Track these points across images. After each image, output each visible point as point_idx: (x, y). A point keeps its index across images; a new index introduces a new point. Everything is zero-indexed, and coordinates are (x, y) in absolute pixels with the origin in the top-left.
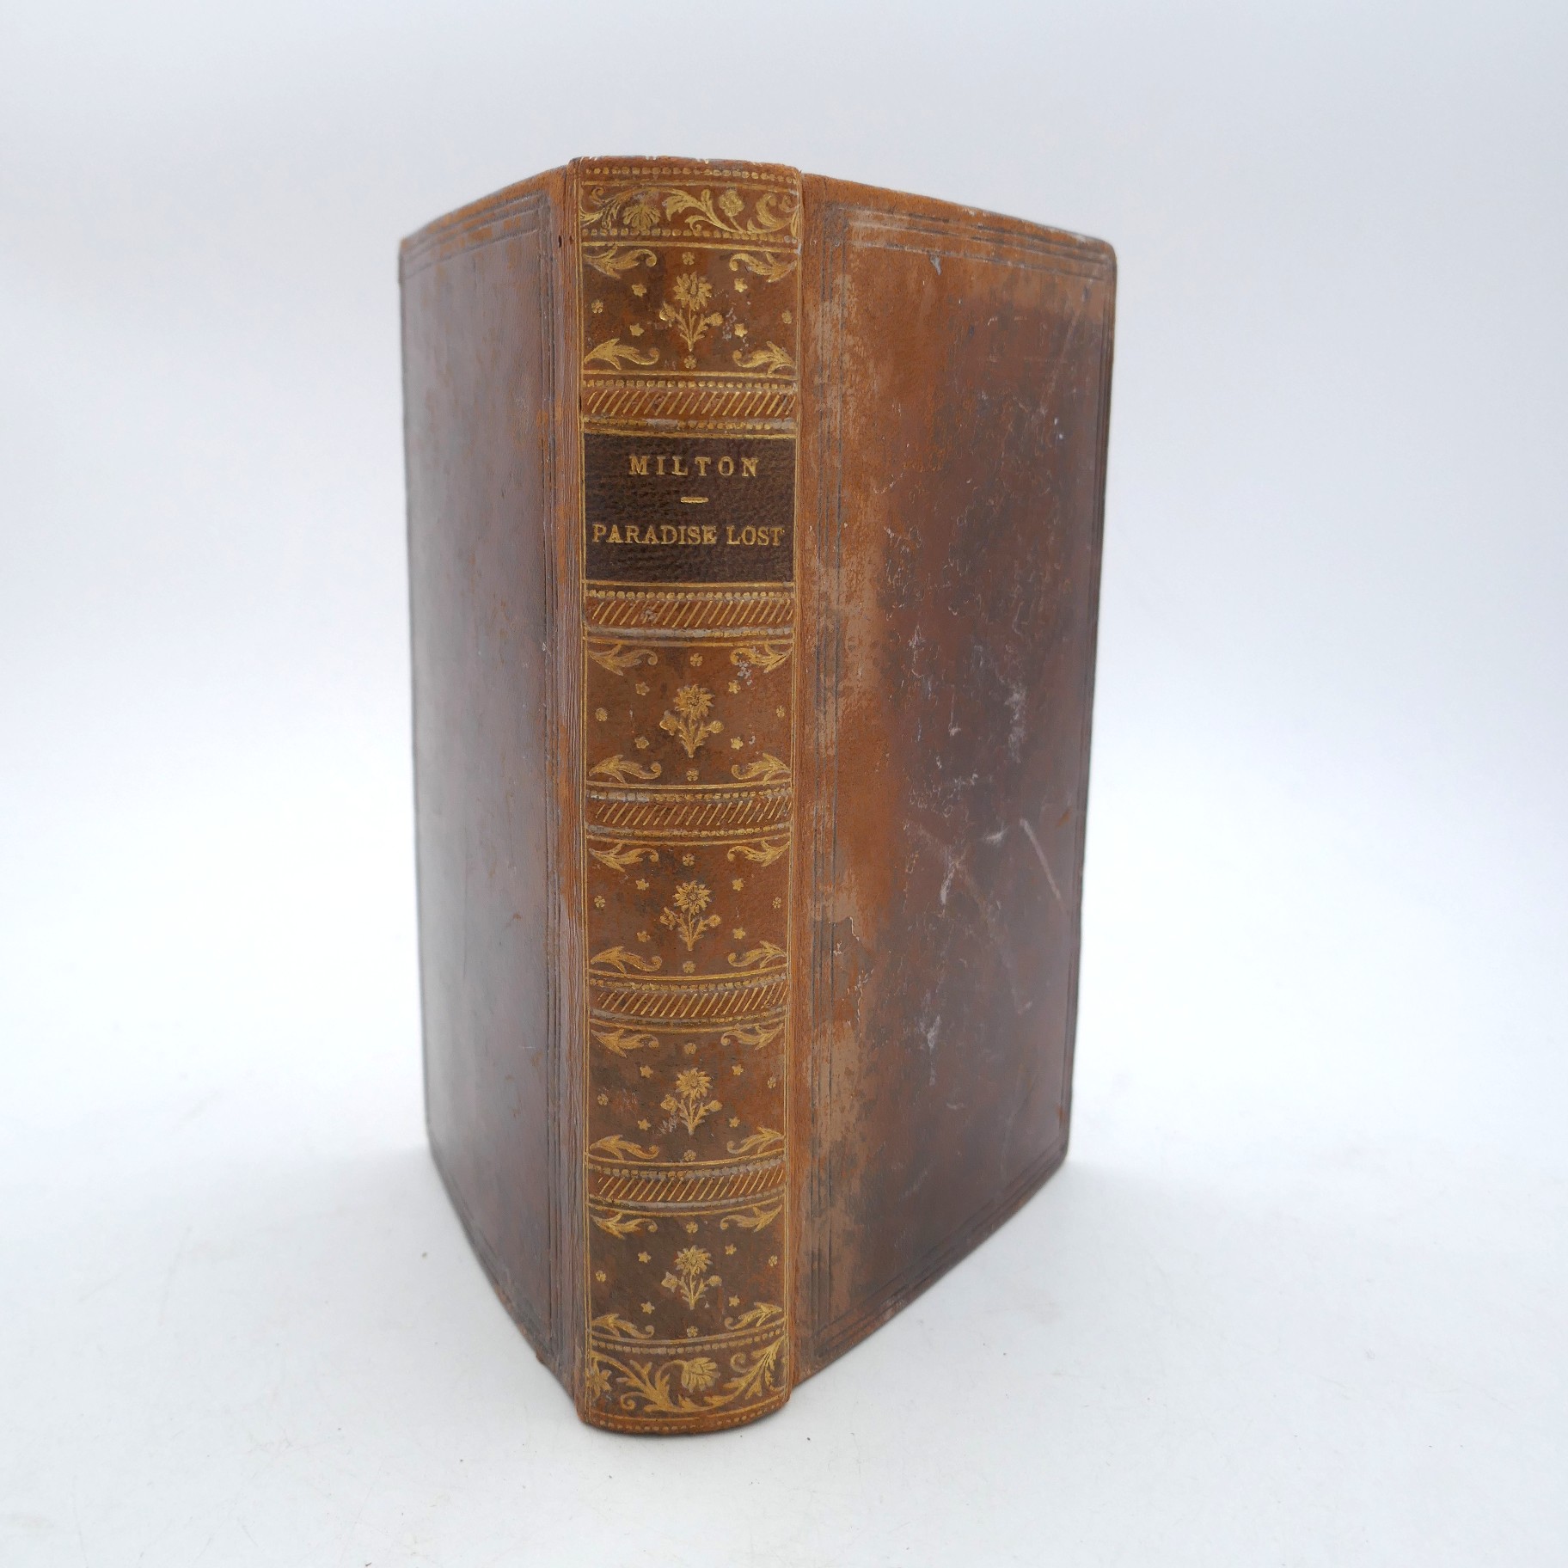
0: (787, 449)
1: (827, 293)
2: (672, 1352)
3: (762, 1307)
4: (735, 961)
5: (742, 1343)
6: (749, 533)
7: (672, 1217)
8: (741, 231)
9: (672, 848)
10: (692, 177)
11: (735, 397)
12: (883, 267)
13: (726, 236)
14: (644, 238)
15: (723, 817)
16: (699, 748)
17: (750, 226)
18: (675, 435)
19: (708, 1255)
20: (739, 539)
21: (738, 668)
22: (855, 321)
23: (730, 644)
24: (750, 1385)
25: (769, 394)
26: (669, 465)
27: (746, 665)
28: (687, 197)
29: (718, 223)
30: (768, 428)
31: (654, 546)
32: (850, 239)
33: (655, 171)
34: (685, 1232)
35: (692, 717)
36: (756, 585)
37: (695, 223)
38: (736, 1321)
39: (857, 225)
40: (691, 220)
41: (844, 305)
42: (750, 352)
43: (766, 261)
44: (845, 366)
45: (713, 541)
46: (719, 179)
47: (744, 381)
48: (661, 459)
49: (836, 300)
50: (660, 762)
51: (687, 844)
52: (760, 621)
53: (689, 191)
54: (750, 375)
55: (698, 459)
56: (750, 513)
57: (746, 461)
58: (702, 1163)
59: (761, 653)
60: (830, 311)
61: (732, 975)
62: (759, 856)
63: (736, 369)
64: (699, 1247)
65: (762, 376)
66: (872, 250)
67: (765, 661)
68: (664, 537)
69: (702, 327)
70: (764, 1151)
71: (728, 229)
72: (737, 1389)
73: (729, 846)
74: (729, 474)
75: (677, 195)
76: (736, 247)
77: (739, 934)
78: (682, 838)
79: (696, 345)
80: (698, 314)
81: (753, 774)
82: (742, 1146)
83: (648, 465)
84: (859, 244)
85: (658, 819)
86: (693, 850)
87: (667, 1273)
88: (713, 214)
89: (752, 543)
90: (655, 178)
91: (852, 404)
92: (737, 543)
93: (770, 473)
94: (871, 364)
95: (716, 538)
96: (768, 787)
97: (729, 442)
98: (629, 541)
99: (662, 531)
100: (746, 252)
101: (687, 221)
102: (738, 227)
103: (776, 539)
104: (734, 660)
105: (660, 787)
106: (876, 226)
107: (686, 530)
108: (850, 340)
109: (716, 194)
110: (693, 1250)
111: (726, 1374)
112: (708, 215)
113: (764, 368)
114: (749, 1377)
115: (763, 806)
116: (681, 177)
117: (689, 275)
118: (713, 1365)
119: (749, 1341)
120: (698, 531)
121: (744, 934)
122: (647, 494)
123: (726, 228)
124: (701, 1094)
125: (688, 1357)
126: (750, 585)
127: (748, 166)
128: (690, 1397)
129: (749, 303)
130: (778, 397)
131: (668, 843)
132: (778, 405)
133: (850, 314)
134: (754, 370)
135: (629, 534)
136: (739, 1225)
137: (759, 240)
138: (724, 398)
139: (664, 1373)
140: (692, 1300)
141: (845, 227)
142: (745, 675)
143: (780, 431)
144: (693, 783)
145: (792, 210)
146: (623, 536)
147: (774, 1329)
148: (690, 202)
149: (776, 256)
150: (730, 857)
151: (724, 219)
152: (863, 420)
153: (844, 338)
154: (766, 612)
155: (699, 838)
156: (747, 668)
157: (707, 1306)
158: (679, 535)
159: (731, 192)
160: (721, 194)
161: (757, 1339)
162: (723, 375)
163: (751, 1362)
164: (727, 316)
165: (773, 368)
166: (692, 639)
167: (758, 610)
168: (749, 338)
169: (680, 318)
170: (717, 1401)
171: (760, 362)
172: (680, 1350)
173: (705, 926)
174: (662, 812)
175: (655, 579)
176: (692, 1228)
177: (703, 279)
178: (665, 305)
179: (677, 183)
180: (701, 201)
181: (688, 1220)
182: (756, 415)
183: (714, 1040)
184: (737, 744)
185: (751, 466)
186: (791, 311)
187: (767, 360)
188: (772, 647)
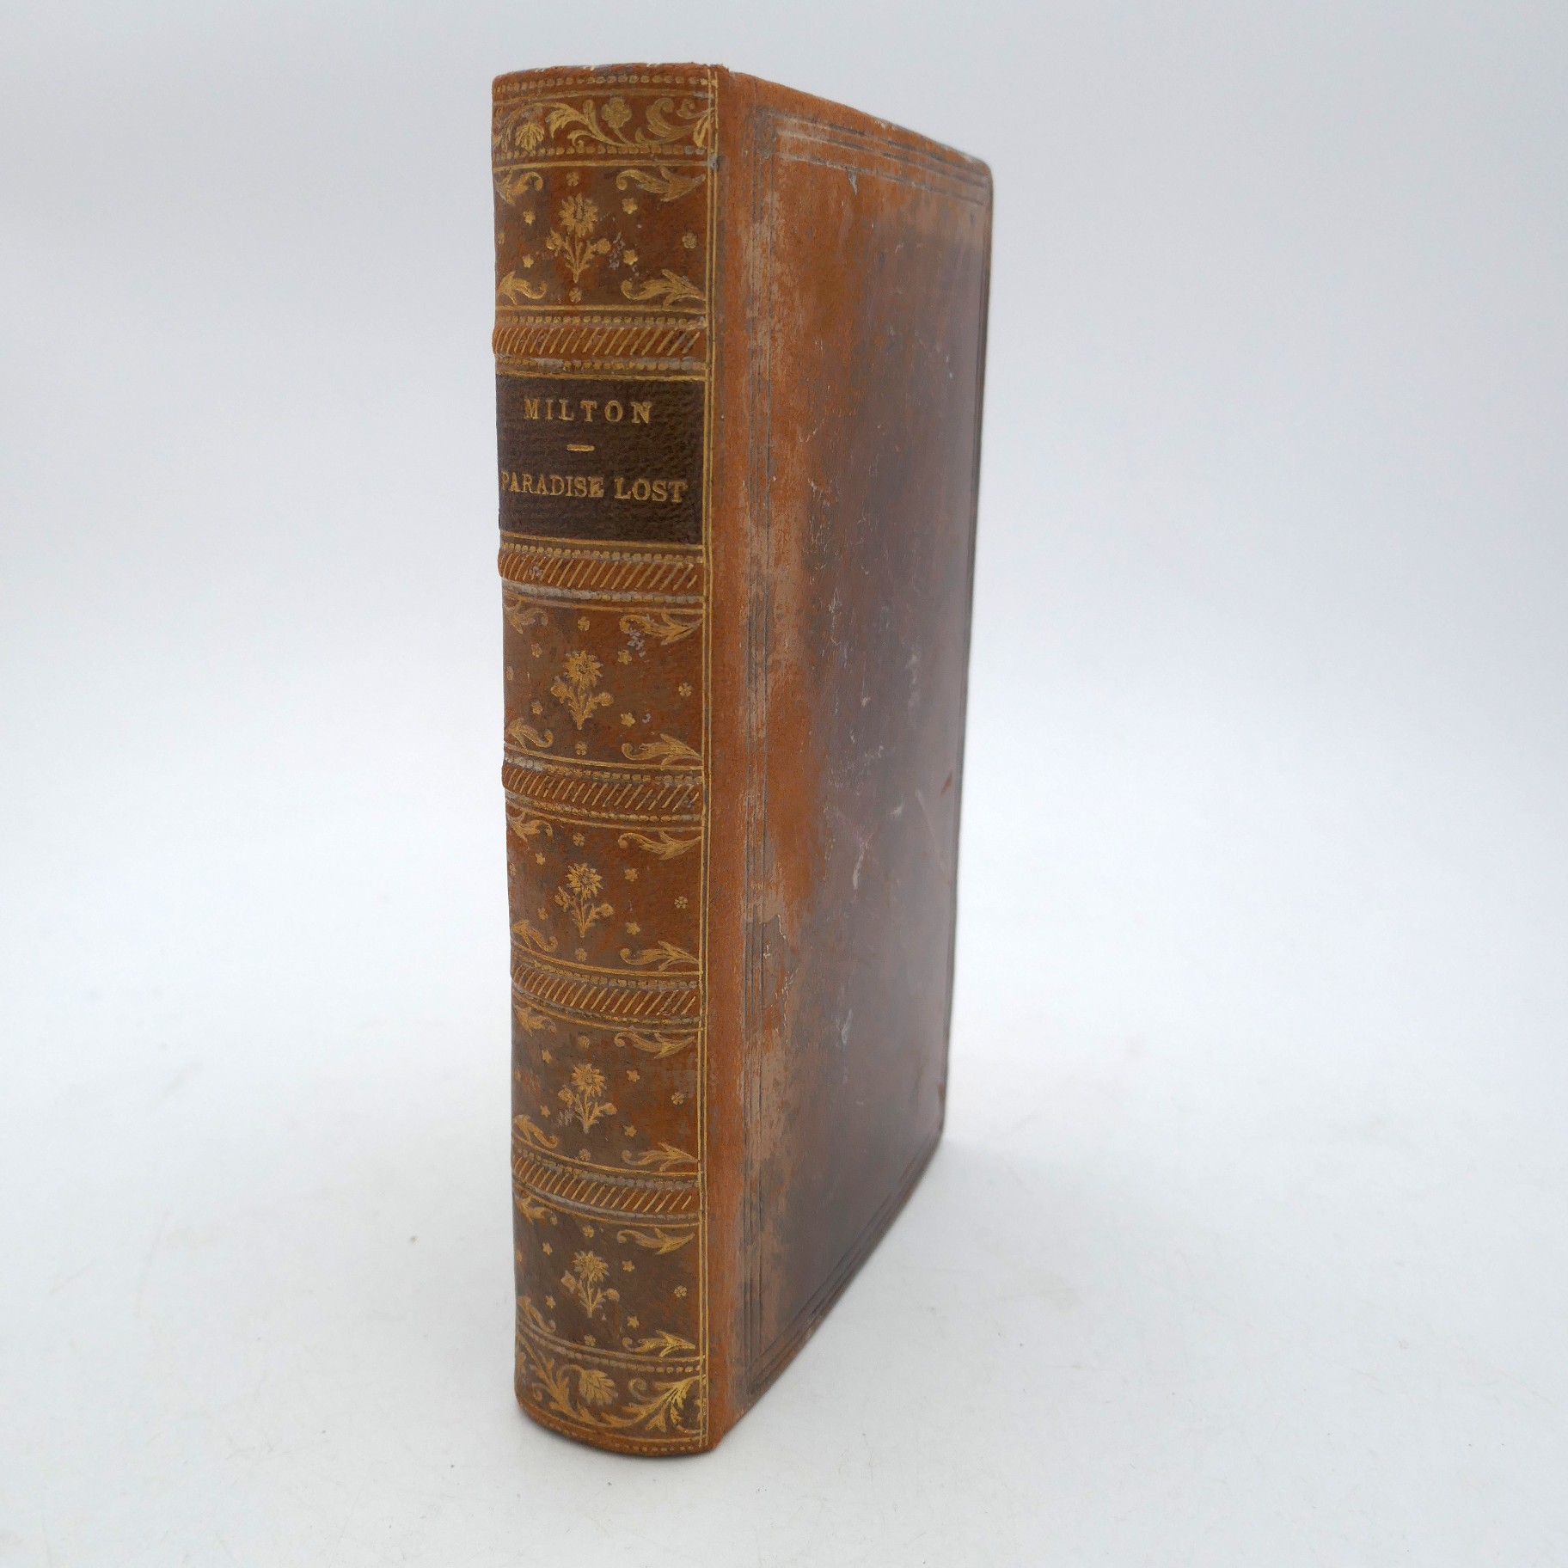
0: (689, 393)
1: (758, 213)
2: (572, 1355)
3: (667, 1338)
4: (628, 958)
5: (642, 1369)
6: (642, 487)
7: (569, 1215)
8: (630, 144)
9: (564, 824)
10: (575, 87)
11: (618, 334)
12: (808, 184)
13: (612, 151)
14: (531, 160)
15: (608, 798)
16: (587, 721)
17: (639, 135)
18: (562, 376)
19: (606, 1265)
20: (629, 493)
21: (629, 637)
22: (783, 246)
23: (619, 610)
24: (651, 1416)
25: (661, 329)
26: (556, 408)
27: (638, 634)
28: (570, 110)
29: (602, 138)
30: (664, 369)
31: (544, 497)
32: (778, 151)
33: (541, 84)
34: (582, 1234)
35: (582, 687)
36: (649, 545)
37: (577, 139)
38: (636, 1344)
39: (786, 134)
40: (573, 136)
41: (772, 227)
42: (641, 282)
43: (659, 176)
44: (773, 297)
45: (600, 494)
46: (602, 86)
47: (633, 315)
48: (550, 401)
49: (766, 220)
50: (552, 730)
51: (577, 822)
52: (651, 585)
53: (571, 103)
54: (641, 308)
55: (584, 402)
56: (641, 465)
57: (636, 406)
58: (597, 1166)
59: (656, 621)
60: (761, 232)
61: (626, 972)
62: (656, 847)
63: (624, 301)
64: (596, 1254)
65: (656, 309)
66: (798, 163)
67: (663, 631)
68: (553, 488)
69: (589, 255)
70: (668, 1170)
71: (614, 144)
72: (636, 1415)
73: (620, 832)
74: (617, 421)
75: (559, 109)
76: (624, 163)
77: (634, 928)
78: (571, 816)
79: (583, 275)
80: (584, 240)
81: (649, 756)
82: (641, 1158)
83: (539, 409)
84: (787, 157)
85: (547, 791)
86: (583, 830)
87: (567, 1272)
88: (596, 126)
89: (645, 498)
90: (539, 91)
91: (780, 342)
92: (627, 497)
93: (666, 420)
94: (797, 295)
95: (603, 491)
96: (668, 772)
97: (615, 384)
98: (524, 491)
99: (551, 480)
100: (634, 167)
101: (569, 137)
102: (624, 140)
103: (676, 495)
104: (625, 628)
105: (552, 757)
106: (801, 136)
107: (573, 481)
108: (778, 267)
109: (600, 103)
110: (591, 1254)
111: (624, 1398)
112: (590, 128)
113: (659, 300)
114: (652, 1408)
115: (656, 792)
116: (565, 88)
117: (574, 197)
118: (611, 1383)
119: (650, 1369)
120: (584, 482)
121: (638, 930)
122: (538, 440)
123: (610, 142)
124: (596, 1093)
125: (587, 1366)
126: (642, 546)
127: (639, 69)
128: (587, 1407)
129: (639, 226)
130: (672, 333)
131: (562, 819)
132: (671, 342)
133: (778, 237)
134: (646, 302)
135: (525, 483)
136: (638, 1242)
137: (651, 153)
138: (606, 335)
139: (565, 1374)
140: (591, 1308)
141: (773, 137)
142: (636, 645)
143: (679, 372)
144: (581, 757)
145: (698, 115)
146: (521, 486)
147: (684, 1365)
148: (572, 115)
149: (674, 170)
150: (623, 844)
151: (608, 132)
152: (790, 359)
153: (773, 265)
154: (657, 577)
155: (588, 818)
156: (640, 639)
157: (604, 1318)
158: (566, 486)
159: (616, 99)
160: (604, 103)
161: (660, 1370)
162: (609, 308)
163: (654, 1393)
164: (615, 242)
165: (671, 299)
166: (579, 601)
167: (648, 573)
168: (640, 267)
169: (567, 247)
170: (615, 1421)
171: (655, 294)
172: (579, 1356)
173: (597, 913)
174: (552, 784)
175: (544, 533)
176: (589, 1232)
177: (589, 201)
178: (552, 232)
179: (561, 95)
180: (583, 113)
181: (585, 1222)
182: (643, 353)
183: (607, 1039)
184: (629, 720)
185: (643, 411)
186: (695, 233)
187: (662, 291)
188: (672, 616)
